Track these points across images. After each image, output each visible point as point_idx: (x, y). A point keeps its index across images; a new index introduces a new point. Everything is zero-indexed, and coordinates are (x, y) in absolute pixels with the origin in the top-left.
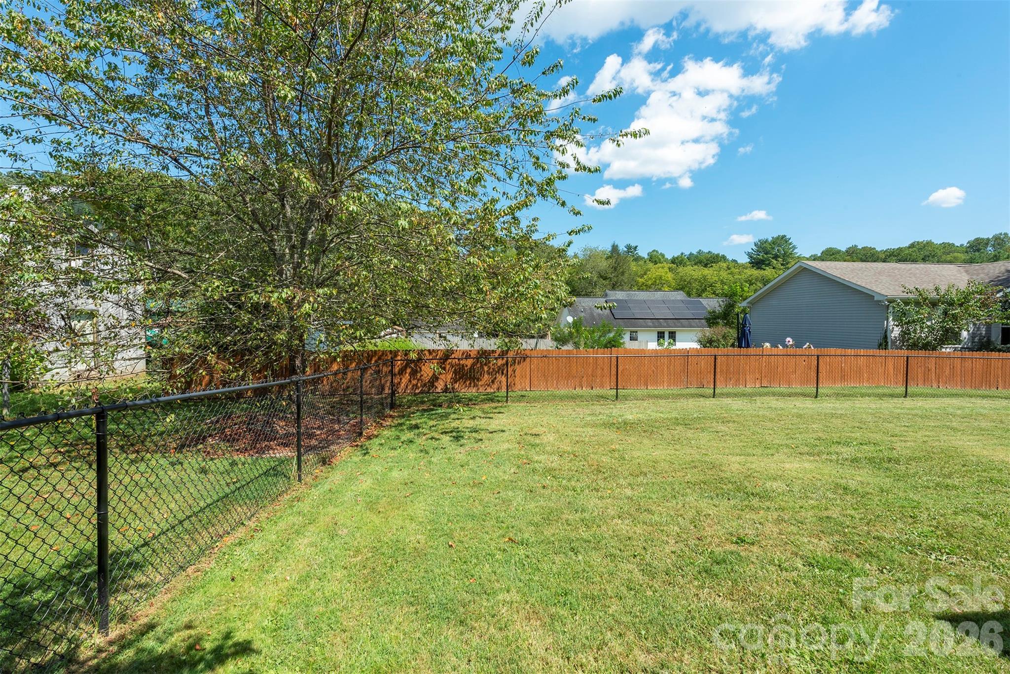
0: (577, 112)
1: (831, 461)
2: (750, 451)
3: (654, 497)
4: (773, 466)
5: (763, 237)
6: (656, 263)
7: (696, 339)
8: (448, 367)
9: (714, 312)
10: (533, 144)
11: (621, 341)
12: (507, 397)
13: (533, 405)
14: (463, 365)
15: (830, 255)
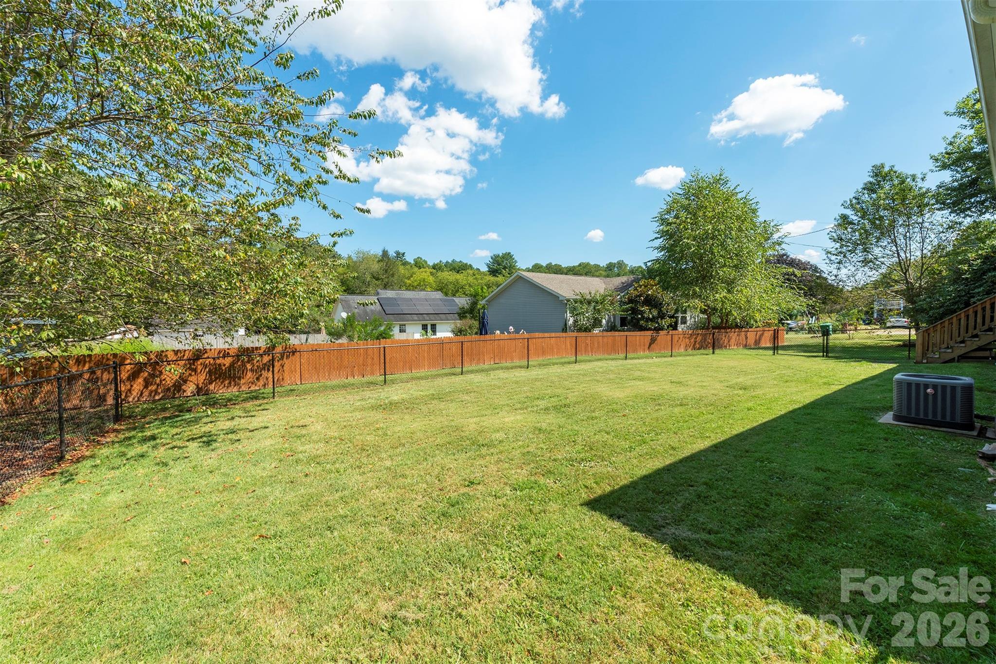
0: (334, 123)
1: (533, 412)
2: (484, 412)
3: (409, 462)
4: (498, 421)
5: (496, 253)
6: (420, 268)
7: (450, 329)
8: (200, 368)
9: (463, 308)
10: (292, 146)
11: (391, 333)
12: (274, 393)
13: (303, 397)
14: (220, 365)
15: (537, 268)
